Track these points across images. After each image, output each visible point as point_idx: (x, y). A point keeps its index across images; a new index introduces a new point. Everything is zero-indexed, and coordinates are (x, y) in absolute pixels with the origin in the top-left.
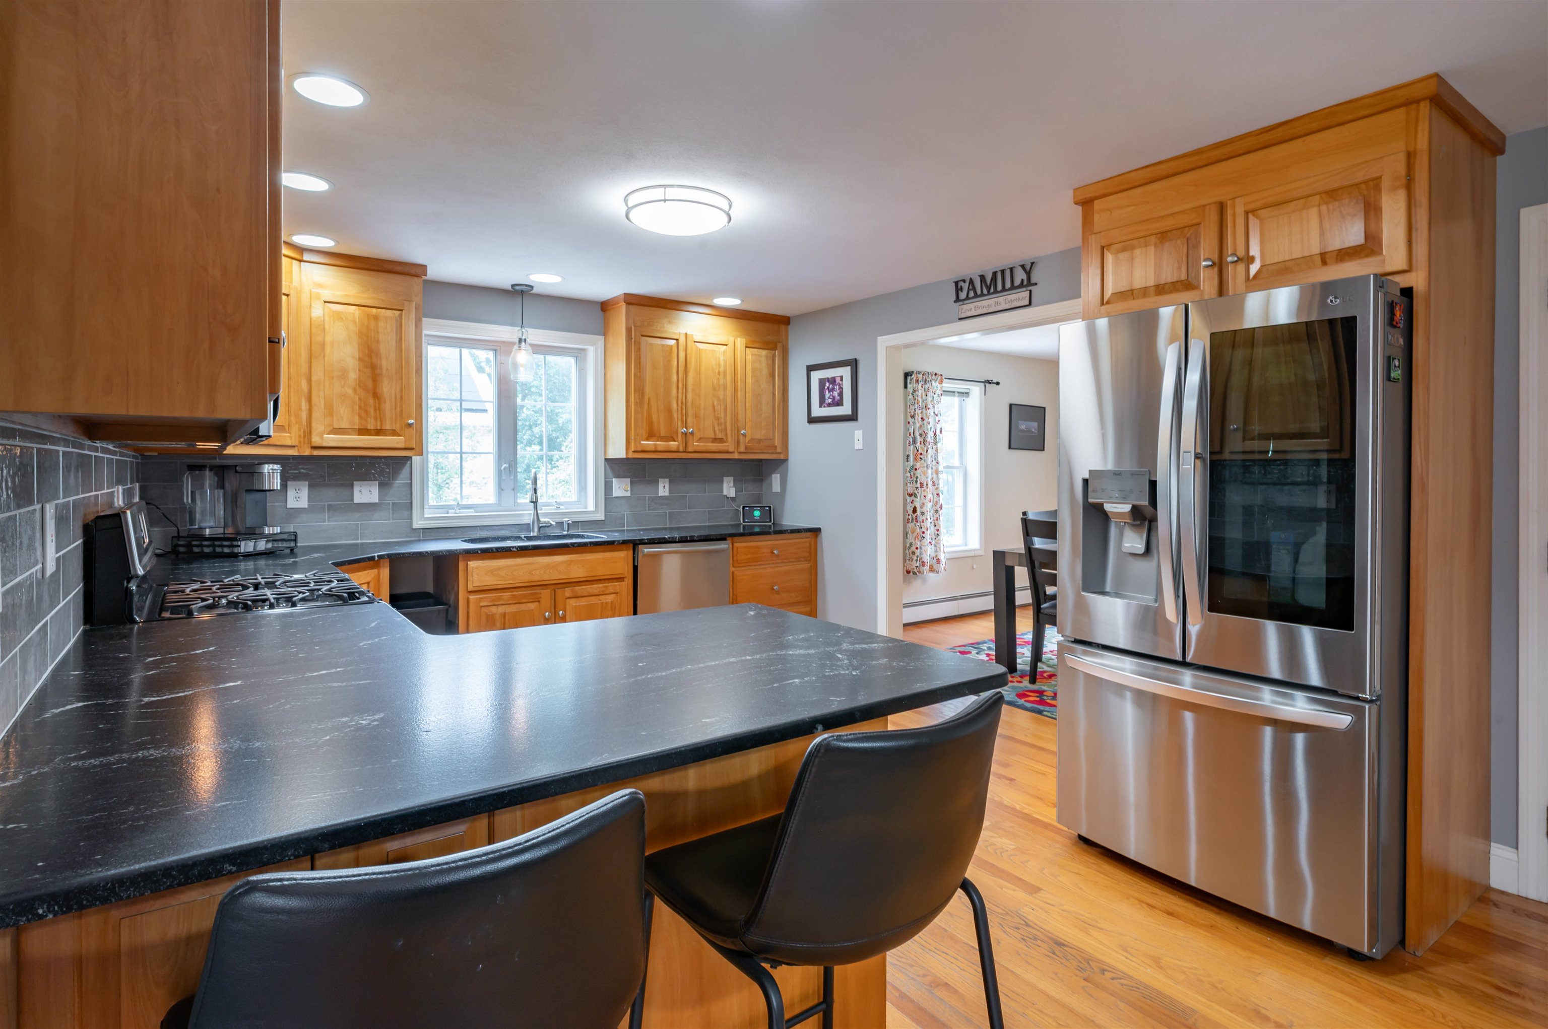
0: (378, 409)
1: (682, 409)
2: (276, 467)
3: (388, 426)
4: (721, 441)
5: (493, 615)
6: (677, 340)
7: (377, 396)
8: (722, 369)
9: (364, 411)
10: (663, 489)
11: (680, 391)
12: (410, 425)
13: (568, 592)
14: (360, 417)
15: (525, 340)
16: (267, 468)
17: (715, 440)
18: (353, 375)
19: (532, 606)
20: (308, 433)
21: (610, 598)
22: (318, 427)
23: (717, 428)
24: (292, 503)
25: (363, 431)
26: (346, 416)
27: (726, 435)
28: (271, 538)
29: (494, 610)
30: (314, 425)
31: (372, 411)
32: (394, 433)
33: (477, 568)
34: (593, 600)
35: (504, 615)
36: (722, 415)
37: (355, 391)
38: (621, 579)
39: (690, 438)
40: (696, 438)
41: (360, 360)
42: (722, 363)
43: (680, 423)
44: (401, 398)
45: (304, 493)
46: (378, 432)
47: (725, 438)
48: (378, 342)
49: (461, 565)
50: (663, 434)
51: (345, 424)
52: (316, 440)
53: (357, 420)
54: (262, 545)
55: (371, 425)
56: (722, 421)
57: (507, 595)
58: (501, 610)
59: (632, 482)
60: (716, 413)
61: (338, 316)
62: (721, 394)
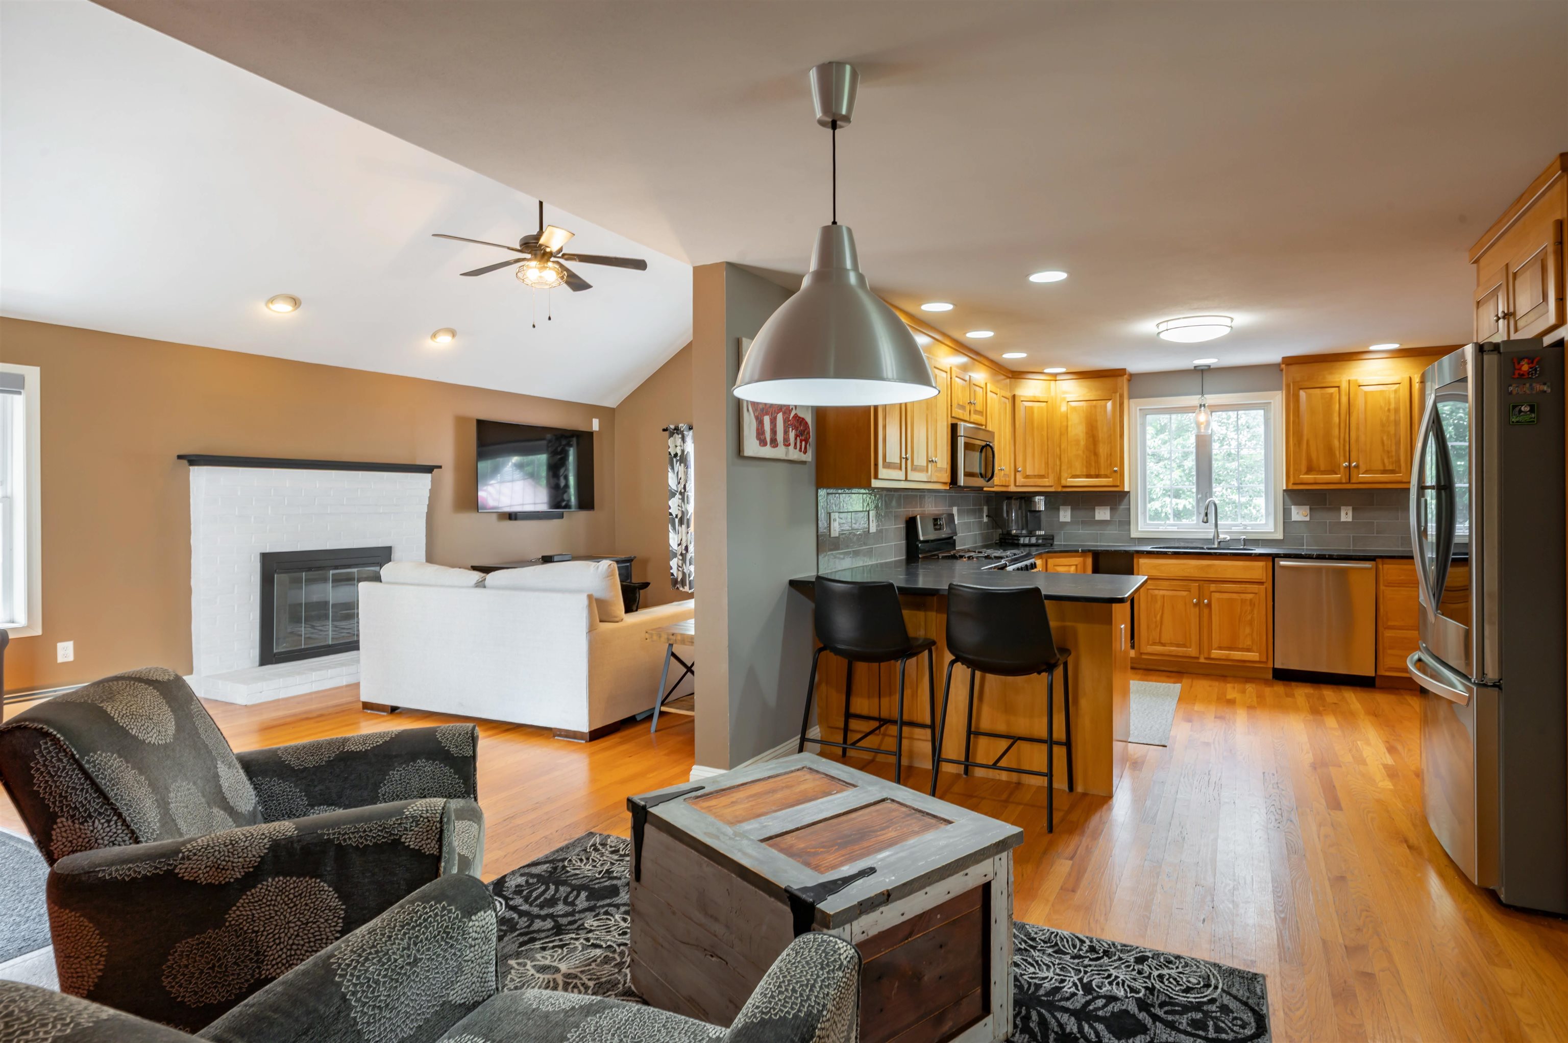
0: (1097, 462)
1: (1344, 446)
2: (1042, 498)
3: (1102, 472)
4: (1393, 472)
5: (1156, 596)
6: (1339, 387)
7: (1096, 454)
8: (1393, 406)
9: (1088, 464)
10: (1346, 515)
11: (1342, 431)
12: (1115, 471)
13: (1213, 587)
14: (1087, 467)
15: (1204, 405)
16: (1037, 498)
17: (1384, 472)
18: (1082, 443)
19: (1184, 593)
20: (1059, 479)
21: (1250, 596)
22: (1064, 475)
23: (1386, 461)
24: (1062, 519)
25: (1088, 476)
26: (1079, 467)
27: (1400, 467)
28: (1038, 537)
29: (1156, 592)
30: (1062, 474)
31: (1093, 464)
32: (1106, 476)
33: (1145, 563)
34: (1235, 596)
35: (1164, 596)
36: (1393, 448)
37: (1084, 452)
38: (1262, 583)
39: (1354, 472)
40: (1362, 470)
41: (1087, 433)
42: (1393, 401)
43: (1342, 459)
44: (1111, 455)
45: (1069, 513)
46: (1097, 476)
47: (1397, 469)
48: (1096, 421)
49: (1135, 560)
50: (1322, 468)
51: (1078, 473)
52: (1064, 482)
53: (1085, 470)
54: (1033, 540)
55: (1093, 473)
56: (1394, 454)
57: (1167, 583)
58: (1162, 592)
59: (1311, 509)
60: (1386, 448)
61: (1074, 408)
62: (1392, 429)
